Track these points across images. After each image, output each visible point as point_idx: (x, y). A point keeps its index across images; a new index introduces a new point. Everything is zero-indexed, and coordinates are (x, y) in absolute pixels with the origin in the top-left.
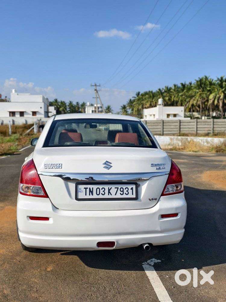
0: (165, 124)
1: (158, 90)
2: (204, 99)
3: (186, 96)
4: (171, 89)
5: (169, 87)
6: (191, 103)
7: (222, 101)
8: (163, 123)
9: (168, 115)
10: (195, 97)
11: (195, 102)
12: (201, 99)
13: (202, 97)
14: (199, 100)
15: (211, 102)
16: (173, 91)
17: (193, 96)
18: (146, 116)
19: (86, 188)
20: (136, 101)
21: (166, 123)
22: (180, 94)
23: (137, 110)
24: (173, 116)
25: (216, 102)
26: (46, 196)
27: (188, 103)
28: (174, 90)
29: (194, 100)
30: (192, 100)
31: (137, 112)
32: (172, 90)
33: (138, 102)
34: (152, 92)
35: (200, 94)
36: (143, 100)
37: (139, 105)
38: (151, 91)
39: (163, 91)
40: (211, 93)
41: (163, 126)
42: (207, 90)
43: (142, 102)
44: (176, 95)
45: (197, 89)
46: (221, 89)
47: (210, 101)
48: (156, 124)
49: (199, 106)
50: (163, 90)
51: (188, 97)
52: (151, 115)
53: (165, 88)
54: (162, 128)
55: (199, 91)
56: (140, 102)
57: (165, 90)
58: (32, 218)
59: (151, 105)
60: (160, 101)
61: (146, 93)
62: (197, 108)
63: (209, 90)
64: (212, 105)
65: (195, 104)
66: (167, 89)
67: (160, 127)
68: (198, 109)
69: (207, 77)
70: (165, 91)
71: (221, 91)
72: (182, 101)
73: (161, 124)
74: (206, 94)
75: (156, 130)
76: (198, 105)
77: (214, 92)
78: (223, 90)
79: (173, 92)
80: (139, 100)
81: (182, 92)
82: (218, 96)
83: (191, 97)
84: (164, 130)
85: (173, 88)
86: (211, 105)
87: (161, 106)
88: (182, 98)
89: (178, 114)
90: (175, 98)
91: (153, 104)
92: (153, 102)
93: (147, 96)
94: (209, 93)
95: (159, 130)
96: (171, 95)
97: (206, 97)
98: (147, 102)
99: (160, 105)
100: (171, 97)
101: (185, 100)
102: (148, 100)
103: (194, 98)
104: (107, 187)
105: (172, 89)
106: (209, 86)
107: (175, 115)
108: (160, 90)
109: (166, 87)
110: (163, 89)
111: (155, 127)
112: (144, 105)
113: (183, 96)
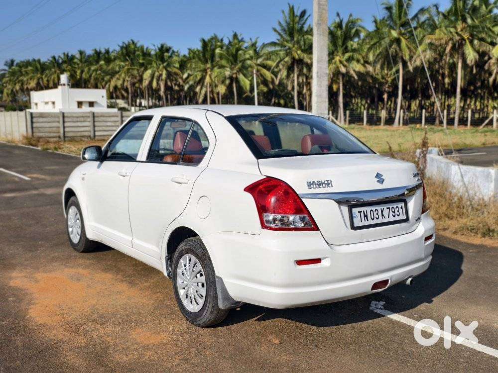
0: (96, 119)
1: (51, 59)
2: (135, 77)
3: (104, 72)
4: (73, 57)
5: (70, 55)
6: (113, 83)
7: (164, 82)
8: (94, 117)
9: (80, 104)
10: (120, 73)
11: (119, 83)
12: (130, 78)
13: (132, 75)
14: (127, 78)
15: (145, 83)
16: (79, 62)
17: (117, 72)
18: (36, 104)
19: (360, 212)
20: (7, 75)
21: (98, 117)
22: (93, 68)
23: (11, 93)
24: (88, 105)
25: (154, 84)
26: (316, 228)
27: (108, 84)
28: (81, 60)
29: (118, 79)
30: (114, 79)
31: (10, 97)
32: (75, 60)
33: (12, 78)
34: (39, 61)
35: (128, 70)
36: (22, 75)
37: (15, 84)
38: (36, 59)
39: (60, 61)
40: (146, 69)
41: (94, 122)
42: (139, 63)
43: (21, 78)
44: (86, 70)
45: (122, 61)
46: (161, 63)
47: (144, 81)
48: (82, 119)
49: (126, 90)
50: (60, 59)
51: (106, 73)
52: (47, 103)
53: (62, 56)
54: (92, 127)
55: (126, 65)
56: (17, 78)
57: (62, 59)
58: (300, 263)
59: (38, 84)
60: (64, 78)
61: (28, 64)
62: (123, 92)
63: (142, 65)
64: (148, 89)
65: (119, 86)
66: (66, 58)
67: (89, 123)
68: (125, 95)
69: (135, 42)
70: (64, 62)
71: (161, 67)
72: (96, 79)
73: (91, 119)
74: (138, 70)
75: (82, 129)
76: (125, 88)
77: (150, 68)
78: (165, 64)
79: (78, 64)
80: (13, 74)
81: (96, 65)
82: (157, 74)
83: (113, 74)
84: (96, 129)
85: (78, 56)
86: (146, 89)
87: (67, 87)
88: (96, 74)
89: (96, 102)
90: (84, 73)
91: (43, 82)
92: (42, 78)
93: (30, 68)
94: (142, 69)
95: (87, 129)
96: (75, 68)
97: (137, 75)
98: (31, 79)
99: (64, 85)
100: (75, 72)
101: (103, 79)
102: (32, 75)
103: (117, 76)
104: (379, 208)
105: (77, 59)
106: (141, 58)
107: (91, 104)
108: (54, 58)
109: (64, 54)
110: (59, 57)
111: (79, 124)
112: (25, 83)
113: (99, 72)
